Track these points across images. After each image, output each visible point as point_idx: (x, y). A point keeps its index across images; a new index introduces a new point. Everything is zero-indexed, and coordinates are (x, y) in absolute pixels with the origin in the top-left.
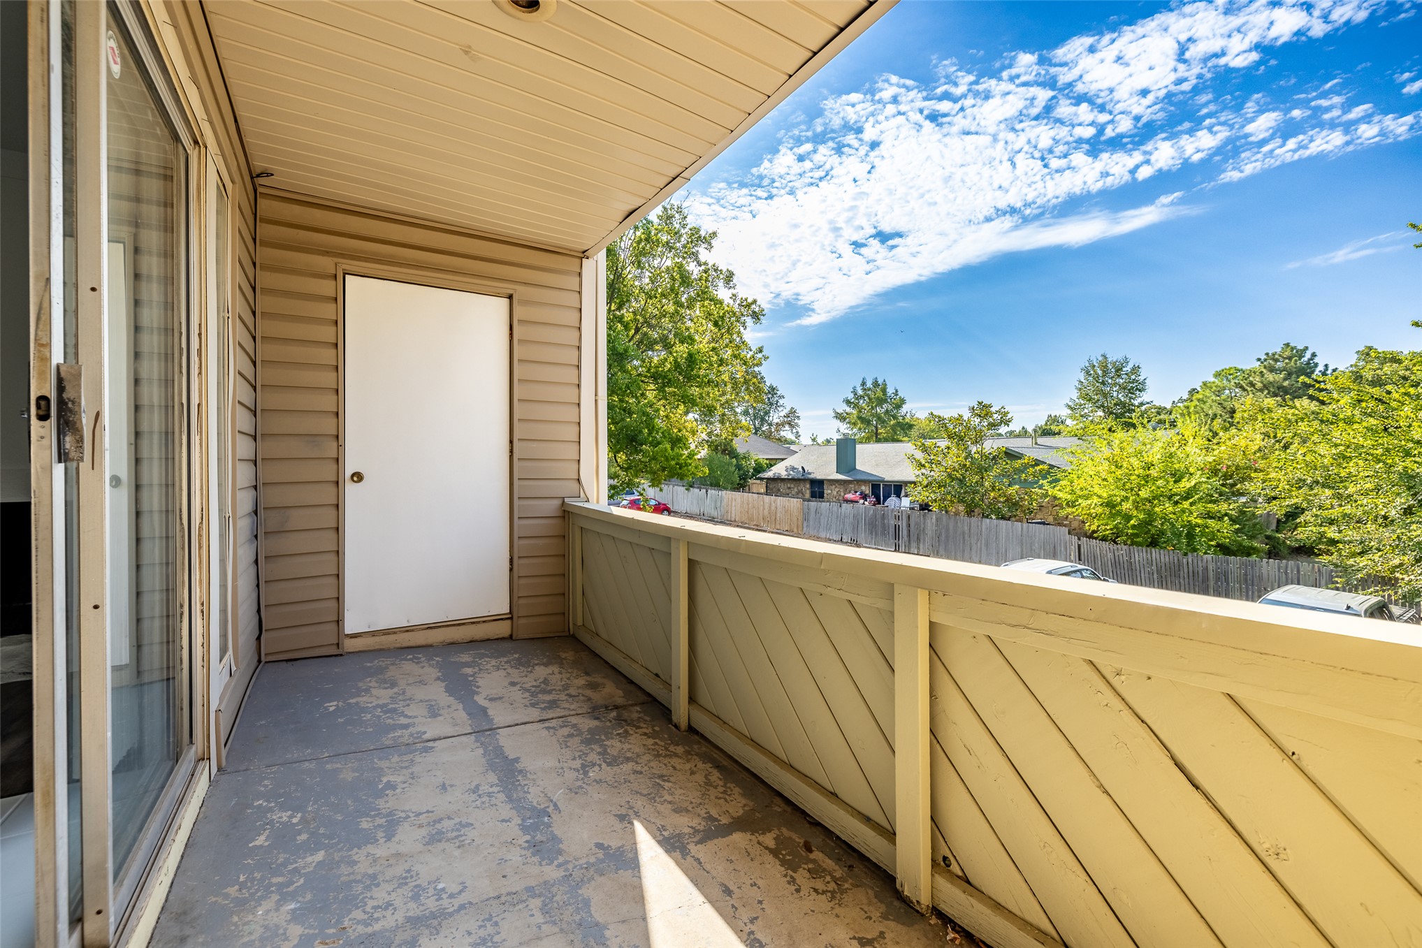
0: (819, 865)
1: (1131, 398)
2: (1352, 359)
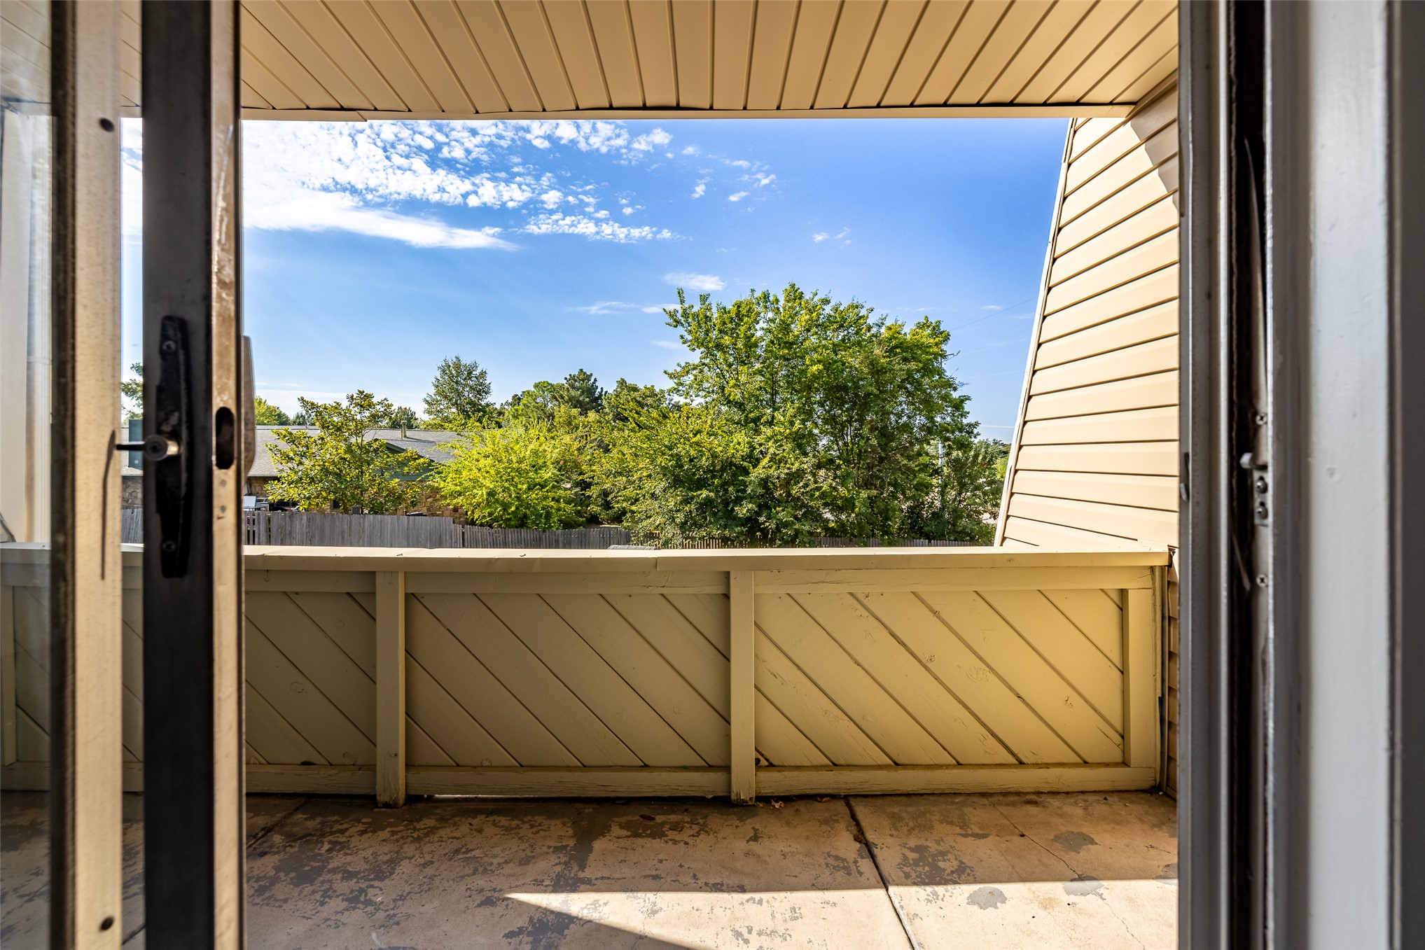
0: (671, 823)
1: (479, 399)
2: (615, 386)
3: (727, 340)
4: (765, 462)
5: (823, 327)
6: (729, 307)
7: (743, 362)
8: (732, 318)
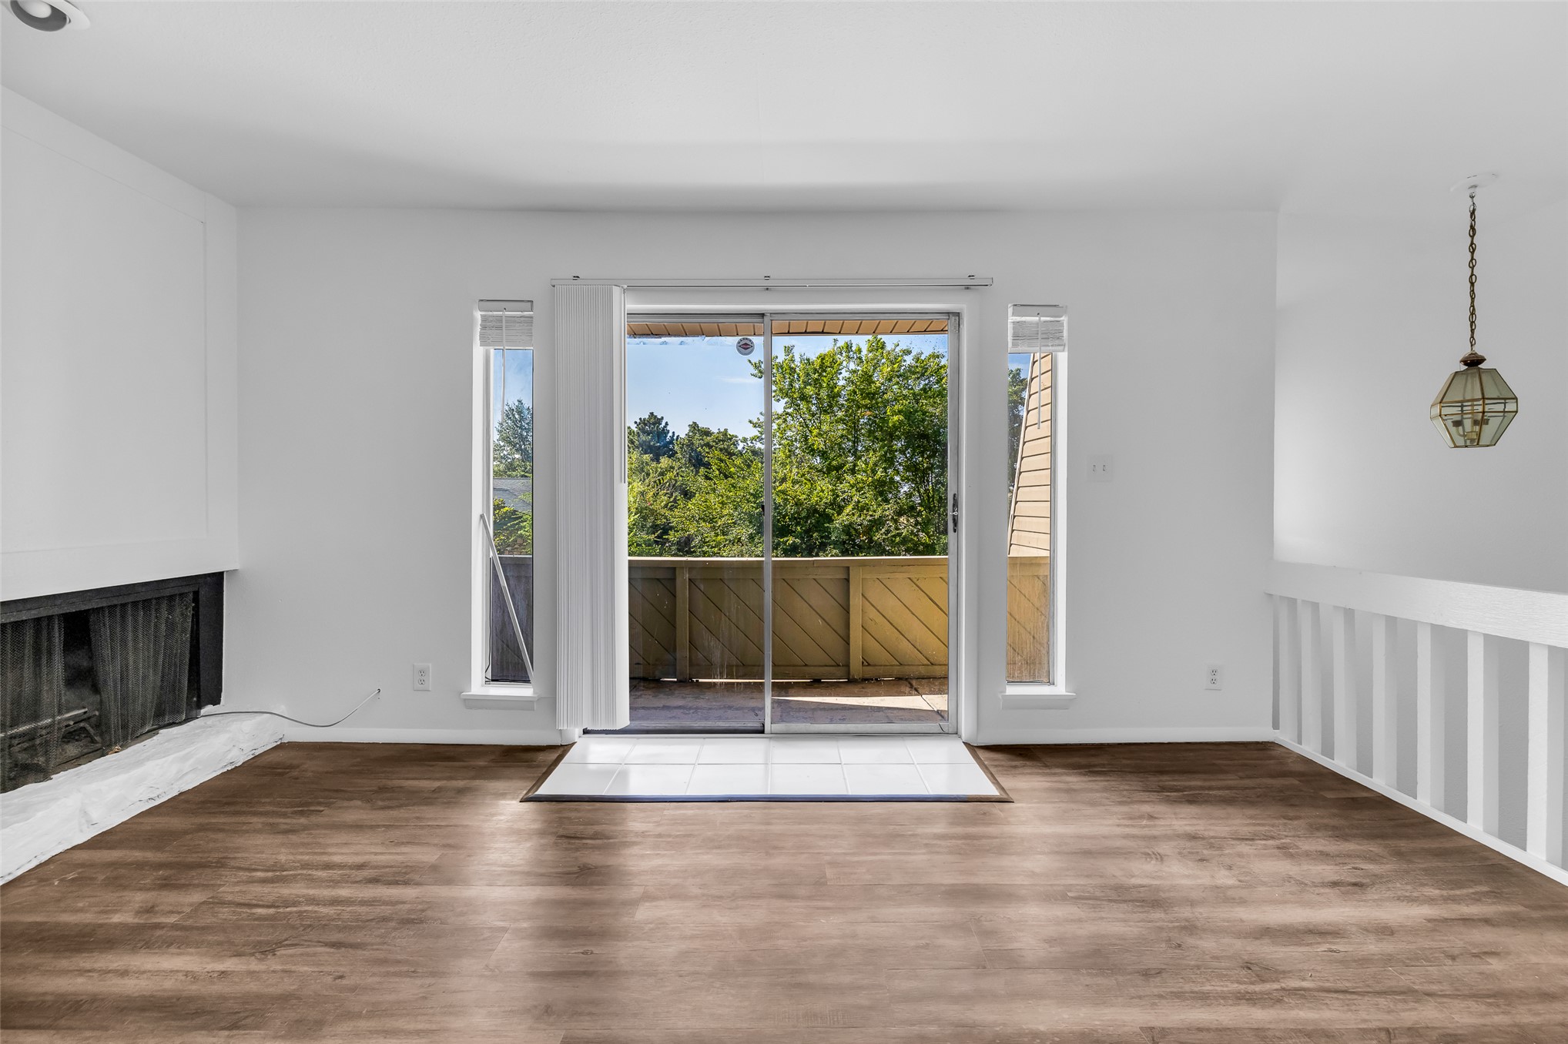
2: (687, 430)
3: (810, 390)
4: (848, 509)
5: (905, 377)
6: (813, 358)
7: (825, 411)
8: (816, 370)
